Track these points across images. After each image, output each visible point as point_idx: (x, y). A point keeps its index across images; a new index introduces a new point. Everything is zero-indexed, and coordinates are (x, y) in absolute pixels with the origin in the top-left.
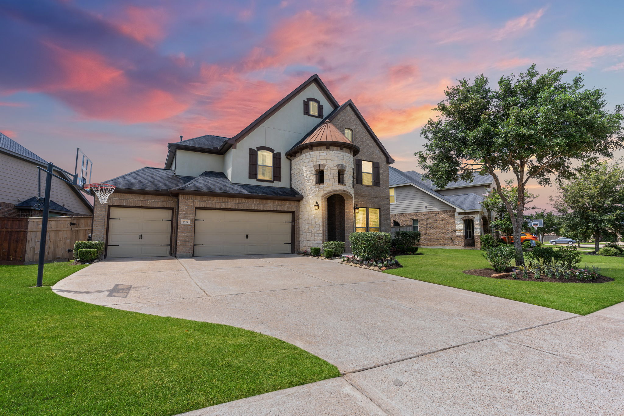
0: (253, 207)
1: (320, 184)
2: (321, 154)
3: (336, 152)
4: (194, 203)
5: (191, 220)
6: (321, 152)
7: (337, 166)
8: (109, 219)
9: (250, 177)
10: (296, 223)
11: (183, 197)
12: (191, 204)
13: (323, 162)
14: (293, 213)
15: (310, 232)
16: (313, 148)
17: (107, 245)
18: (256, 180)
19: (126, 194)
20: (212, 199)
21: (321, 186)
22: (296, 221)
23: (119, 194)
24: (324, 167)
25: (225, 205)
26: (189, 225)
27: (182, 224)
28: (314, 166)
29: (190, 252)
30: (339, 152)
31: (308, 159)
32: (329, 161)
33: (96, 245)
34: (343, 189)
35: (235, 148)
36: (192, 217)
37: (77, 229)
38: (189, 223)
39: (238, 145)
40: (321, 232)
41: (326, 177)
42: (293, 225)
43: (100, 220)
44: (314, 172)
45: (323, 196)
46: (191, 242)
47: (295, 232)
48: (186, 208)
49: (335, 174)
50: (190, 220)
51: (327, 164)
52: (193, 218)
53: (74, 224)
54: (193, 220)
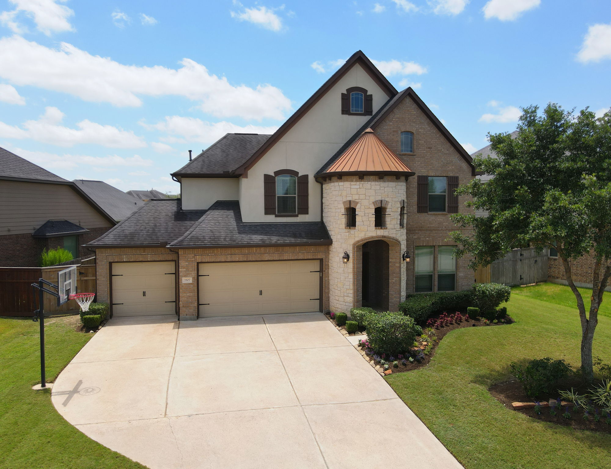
0: (267, 257)
1: (351, 228)
2: (352, 187)
3: (373, 183)
4: (196, 258)
5: (193, 278)
6: (352, 183)
7: (373, 203)
8: (111, 276)
9: (266, 213)
10: (324, 274)
11: (182, 252)
12: (192, 259)
13: (355, 198)
14: (321, 260)
15: (339, 289)
16: (343, 177)
17: (112, 304)
18: (274, 216)
19: (126, 249)
20: (215, 251)
21: (352, 231)
22: (325, 271)
23: (119, 249)
24: (356, 206)
25: (232, 257)
26: (191, 284)
27: (183, 283)
28: (344, 203)
29: (194, 314)
30: (377, 183)
31: (337, 192)
32: (362, 197)
33: (99, 309)
34: (382, 234)
35: (246, 177)
36: (194, 274)
37: (85, 278)
38: (191, 281)
39: (250, 172)
40: (352, 292)
41: (358, 219)
42: (321, 276)
43: (103, 279)
44: (343, 211)
45: (354, 245)
46: (194, 303)
47: (324, 286)
48: (186, 265)
49: (370, 215)
50: (191, 278)
51: (359, 201)
52: (195, 276)
53: (83, 273)
54: (195, 278)
